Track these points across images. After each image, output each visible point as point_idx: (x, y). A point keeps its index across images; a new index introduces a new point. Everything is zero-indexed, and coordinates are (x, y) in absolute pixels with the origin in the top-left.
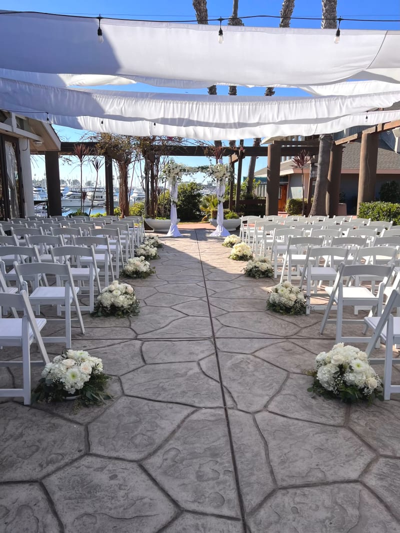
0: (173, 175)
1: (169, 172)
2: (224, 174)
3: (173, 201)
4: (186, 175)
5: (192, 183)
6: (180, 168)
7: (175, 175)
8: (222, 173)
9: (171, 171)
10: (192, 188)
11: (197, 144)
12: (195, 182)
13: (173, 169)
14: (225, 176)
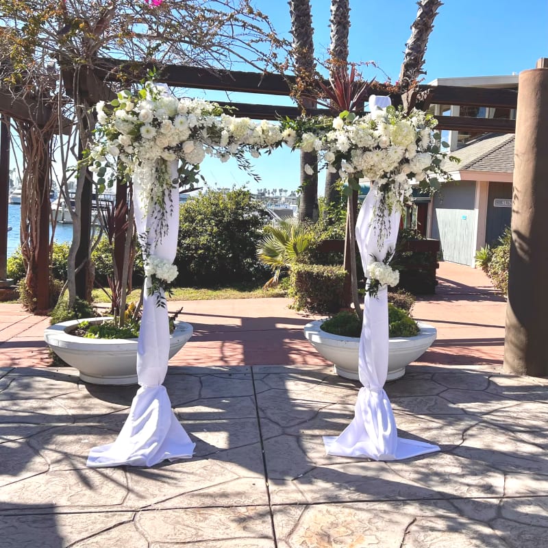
0: (156, 153)
1: (136, 136)
2: (405, 161)
3: (153, 277)
4: (223, 156)
5: (239, 193)
6: (193, 122)
7: (166, 155)
8: (395, 155)
9: (147, 132)
10: (237, 203)
11: (262, 65)
12: (246, 190)
13: (156, 123)
14: (406, 169)
